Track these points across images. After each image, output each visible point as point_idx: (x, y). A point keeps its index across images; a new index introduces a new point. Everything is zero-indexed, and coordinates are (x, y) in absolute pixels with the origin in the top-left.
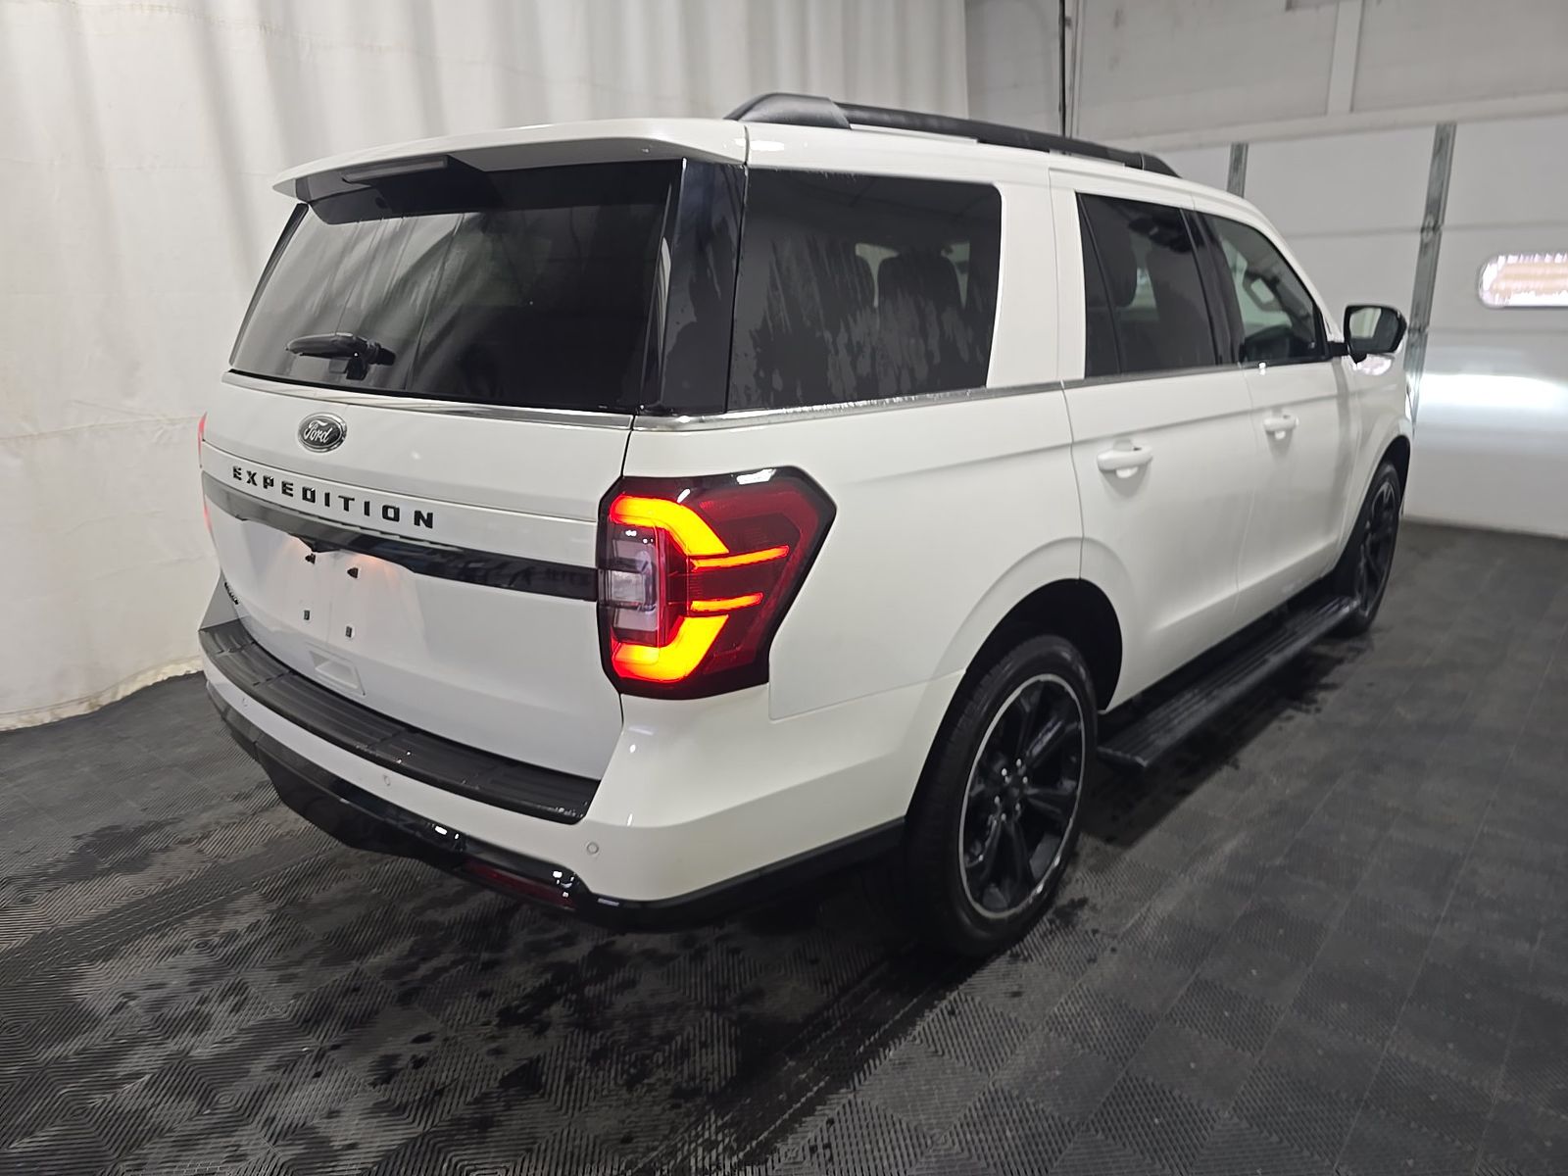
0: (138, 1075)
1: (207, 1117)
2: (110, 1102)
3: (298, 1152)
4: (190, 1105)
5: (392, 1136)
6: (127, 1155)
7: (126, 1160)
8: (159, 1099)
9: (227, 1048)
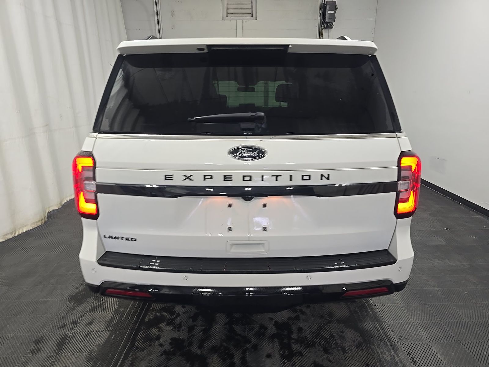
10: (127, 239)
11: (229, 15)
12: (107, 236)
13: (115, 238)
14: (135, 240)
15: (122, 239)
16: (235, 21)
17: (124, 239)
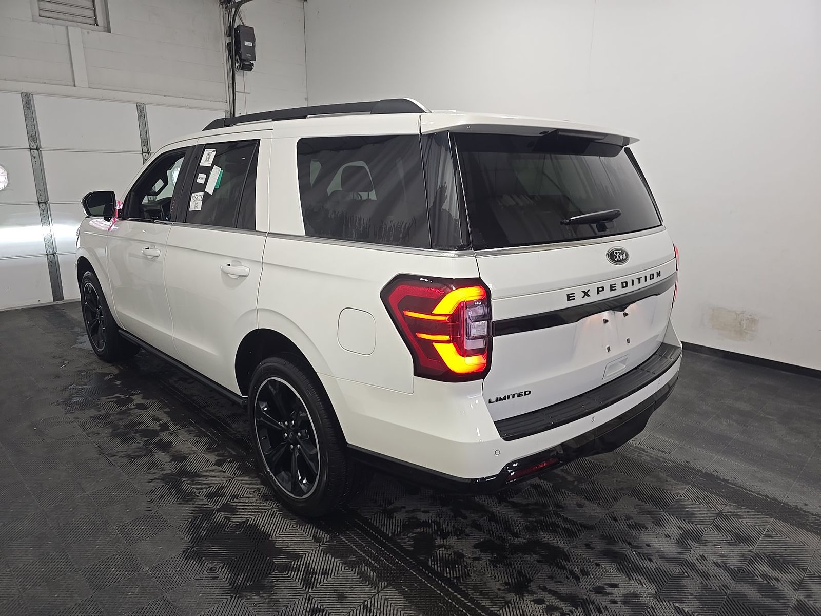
0: (676, 608)
1: (688, 573)
2: (698, 613)
3: (691, 541)
4: (685, 582)
5: (672, 519)
6: (722, 593)
7: (725, 592)
8: (688, 594)
9: (644, 580)
10: (519, 395)
11: (43, 14)
12: (493, 400)
13: (505, 398)
14: (530, 392)
15: (513, 397)
16: (64, 28)
17: (516, 396)
